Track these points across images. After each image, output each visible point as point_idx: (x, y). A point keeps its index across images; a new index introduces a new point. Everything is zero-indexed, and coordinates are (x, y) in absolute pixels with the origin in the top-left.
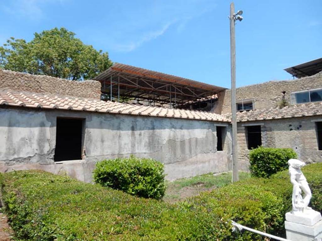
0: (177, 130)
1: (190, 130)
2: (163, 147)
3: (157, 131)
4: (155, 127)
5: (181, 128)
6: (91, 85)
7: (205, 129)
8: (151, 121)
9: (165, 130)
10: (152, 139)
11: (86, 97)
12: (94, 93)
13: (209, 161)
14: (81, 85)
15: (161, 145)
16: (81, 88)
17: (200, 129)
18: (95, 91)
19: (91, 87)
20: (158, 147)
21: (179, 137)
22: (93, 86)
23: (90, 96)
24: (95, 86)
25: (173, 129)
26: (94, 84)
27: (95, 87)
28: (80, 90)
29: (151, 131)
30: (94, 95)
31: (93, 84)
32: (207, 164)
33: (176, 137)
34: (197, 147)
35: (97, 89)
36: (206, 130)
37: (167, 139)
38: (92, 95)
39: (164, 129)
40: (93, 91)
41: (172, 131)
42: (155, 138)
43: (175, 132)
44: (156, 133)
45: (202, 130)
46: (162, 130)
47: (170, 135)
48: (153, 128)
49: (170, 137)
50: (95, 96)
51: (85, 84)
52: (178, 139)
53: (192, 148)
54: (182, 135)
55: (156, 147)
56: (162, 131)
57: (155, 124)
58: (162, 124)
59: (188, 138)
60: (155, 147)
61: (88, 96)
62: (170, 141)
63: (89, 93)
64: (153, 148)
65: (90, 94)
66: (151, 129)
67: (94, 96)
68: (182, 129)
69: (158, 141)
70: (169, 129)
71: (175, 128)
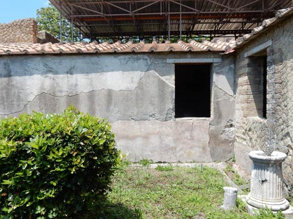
0: (61, 76)
1: (93, 75)
2: (28, 106)
3: (17, 80)
4: (12, 73)
5: (70, 72)
6: (19, 26)
7: (137, 70)
8: (5, 64)
9: (32, 77)
10: (6, 92)
11: (14, 42)
12: (24, 35)
13: (146, 137)
14: (7, 27)
15: (25, 103)
16: (8, 31)
17: (121, 72)
18: (25, 33)
19: (20, 28)
20: (18, 106)
21: (65, 88)
22: (22, 25)
23: (19, 40)
24: (25, 25)
25: (50, 75)
26: (24, 23)
27: (25, 27)
28: (6, 34)
29: (5, 79)
30: (24, 37)
31: (22, 23)
32: (139, 142)
33: (58, 89)
34: (112, 107)
35: (27, 29)
36: (139, 72)
37: (36, 92)
38: (23, 38)
39: (31, 74)
40: (23, 33)
41: (48, 79)
42: (13, 91)
43: (54, 79)
44: (14, 83)
45: (126, 73)
46: (27, 77)
47: (43, 85)
48: (9, 75)
49: (42, 88)
50: (26, 39)
51: (13, 25)
52: (61, 91)
53: (97, 108)
54: (72, 85)
55: (15, 106)
56: (26, 80)
57: (12, 67)
58: (26, 67)
59: (87, 91)
60: (13, 105)
61: (17, 40)
62: (42, 96)
63: (17, 36)
64: (8, 107)
65: (19, 37)
66: (5, 76)
67: (24, 39)
68: (71, 74)
69: (19, 96)
70: (42, 74)
71: (56, 73)
